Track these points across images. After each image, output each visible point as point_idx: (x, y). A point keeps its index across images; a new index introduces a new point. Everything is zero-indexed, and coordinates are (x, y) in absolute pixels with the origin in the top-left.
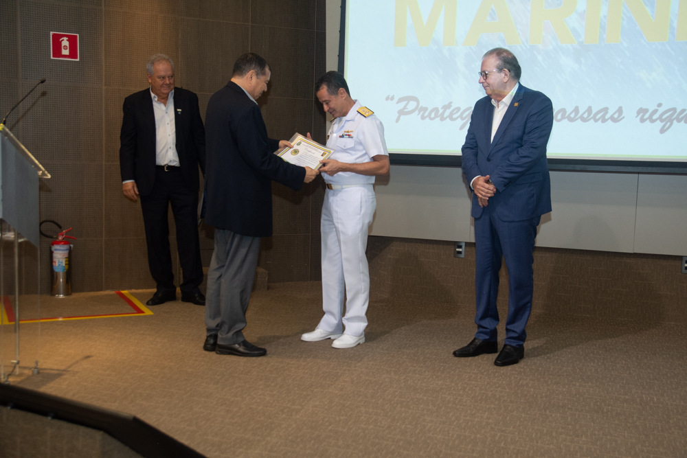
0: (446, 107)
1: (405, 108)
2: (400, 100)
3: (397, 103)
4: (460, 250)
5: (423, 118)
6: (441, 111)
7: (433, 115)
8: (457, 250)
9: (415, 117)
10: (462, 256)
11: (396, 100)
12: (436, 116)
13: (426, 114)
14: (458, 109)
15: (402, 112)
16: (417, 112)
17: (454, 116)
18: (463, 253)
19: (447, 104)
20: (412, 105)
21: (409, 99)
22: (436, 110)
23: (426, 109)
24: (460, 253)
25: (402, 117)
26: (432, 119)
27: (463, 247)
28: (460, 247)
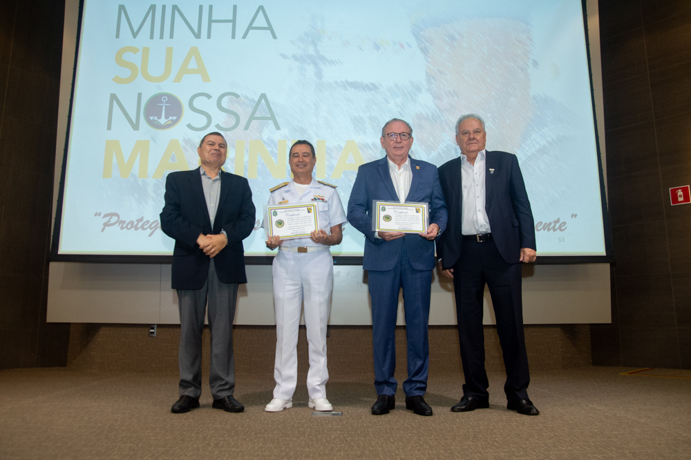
0: (139, 221)
1: (109, 221)
2: (105, 216)
3: (103, 217)
4: (153, 331)
5: (122, 228)
6: (135, 223)
7: (129, 226)
8: (151, 331)
9: (117, 228)
10: (155, 335)
11: (102, 215)
12: (132, 227)
13: (125, 225)
14: (148, 222)
15: (106, 225)
16: (118, 224)
17: (145, 227)
18: (155, 333)
19: (140, 218)
20: (114, 219)
21: (112, 215)
22: (132, 222)
23: (124, 222)
24: (153, 333)
25: (106, 228)
26: (128, 229)
27: (156, 328)
28: (153, 328)
